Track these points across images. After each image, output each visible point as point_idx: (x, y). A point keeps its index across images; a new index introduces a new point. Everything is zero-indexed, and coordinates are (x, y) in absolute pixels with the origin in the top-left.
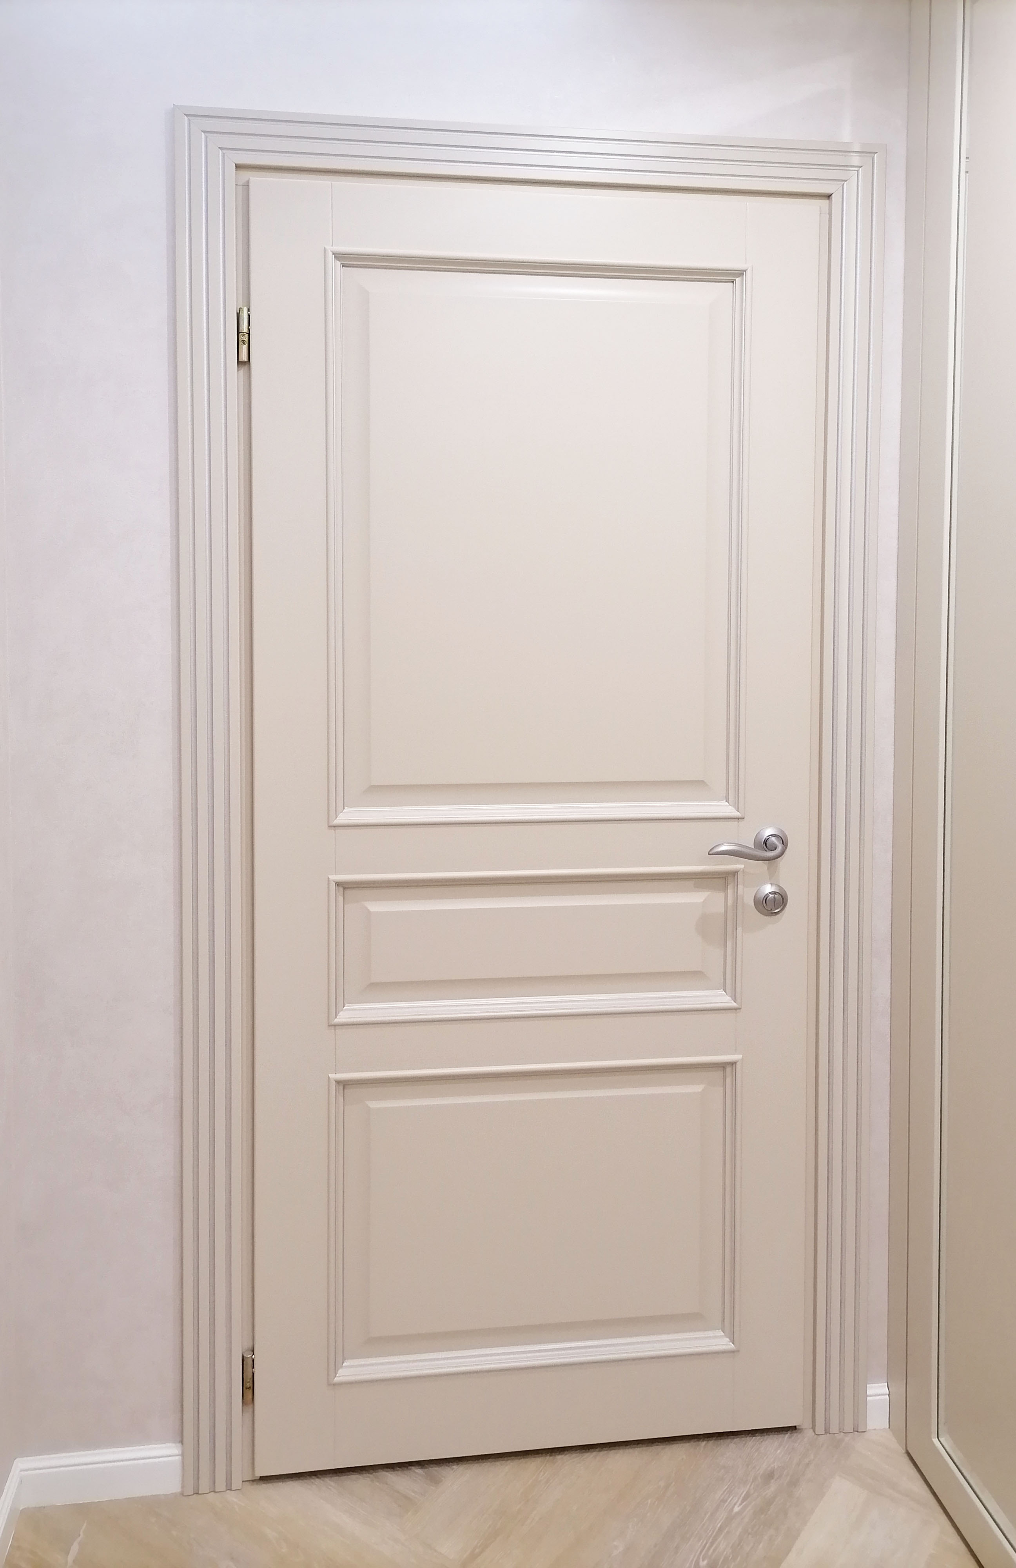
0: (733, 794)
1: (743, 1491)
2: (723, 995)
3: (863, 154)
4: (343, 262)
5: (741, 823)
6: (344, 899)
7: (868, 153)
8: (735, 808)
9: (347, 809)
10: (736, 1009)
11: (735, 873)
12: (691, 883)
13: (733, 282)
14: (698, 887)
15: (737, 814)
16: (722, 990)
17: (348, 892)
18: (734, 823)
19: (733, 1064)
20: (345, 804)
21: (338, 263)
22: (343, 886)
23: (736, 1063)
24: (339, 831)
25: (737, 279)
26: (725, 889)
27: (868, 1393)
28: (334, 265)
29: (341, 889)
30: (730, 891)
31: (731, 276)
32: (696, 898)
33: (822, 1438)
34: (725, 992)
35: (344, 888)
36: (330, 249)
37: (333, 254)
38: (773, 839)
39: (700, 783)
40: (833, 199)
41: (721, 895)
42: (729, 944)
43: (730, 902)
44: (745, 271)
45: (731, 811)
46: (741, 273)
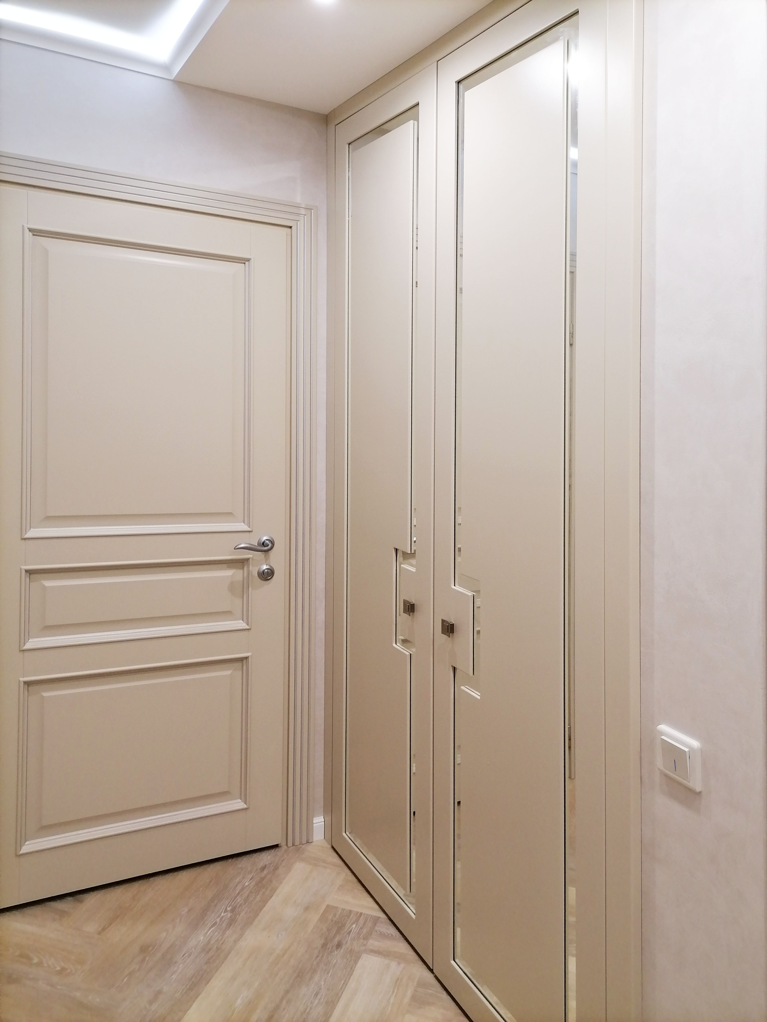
0: (247, 519)
1: (250, 876)
2: (242, 623)
3: (307, 209)
4: (33, 233)
5: (251, 533)
6: (29, 580)
7: (309, 209)
8: (248, 526)
9: (32, 529)
10: (248, 629)
11: (248, 560)
12: (225, 566)
13: (245, 264)
14: (229, 568)
15: (249, 529)
16: (241, 620)
17: (32, 576)
18: (248, 534)
19: (247, 658)
20: (31, 526)
21: (31, 233)
22: (30, 572)
23: (248, 657)
24: (27, 541)
25: (247, 262)
26: (243, 568)
27: (314, 822)
28: (28, 234)
29: (28, 574)
30: (245, 569)
31: (244, 261)
32: (228, 573)
33: (291, 848)
34: (243, 621)
35: (30, 574)
36: (26, 226)
37: (28, 228)
38: (267, 541)
39: (230, 514)
40: (293, 229)
41: (241, 571)
42: (245, 596)
43: (245, 574)
44: (250, 259)
45: (246, 528)
46: (248, 260)
